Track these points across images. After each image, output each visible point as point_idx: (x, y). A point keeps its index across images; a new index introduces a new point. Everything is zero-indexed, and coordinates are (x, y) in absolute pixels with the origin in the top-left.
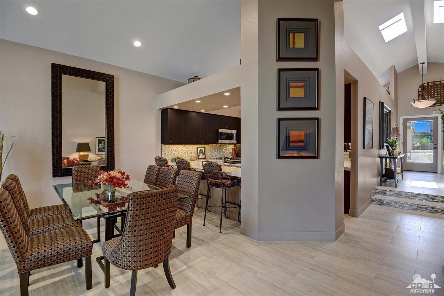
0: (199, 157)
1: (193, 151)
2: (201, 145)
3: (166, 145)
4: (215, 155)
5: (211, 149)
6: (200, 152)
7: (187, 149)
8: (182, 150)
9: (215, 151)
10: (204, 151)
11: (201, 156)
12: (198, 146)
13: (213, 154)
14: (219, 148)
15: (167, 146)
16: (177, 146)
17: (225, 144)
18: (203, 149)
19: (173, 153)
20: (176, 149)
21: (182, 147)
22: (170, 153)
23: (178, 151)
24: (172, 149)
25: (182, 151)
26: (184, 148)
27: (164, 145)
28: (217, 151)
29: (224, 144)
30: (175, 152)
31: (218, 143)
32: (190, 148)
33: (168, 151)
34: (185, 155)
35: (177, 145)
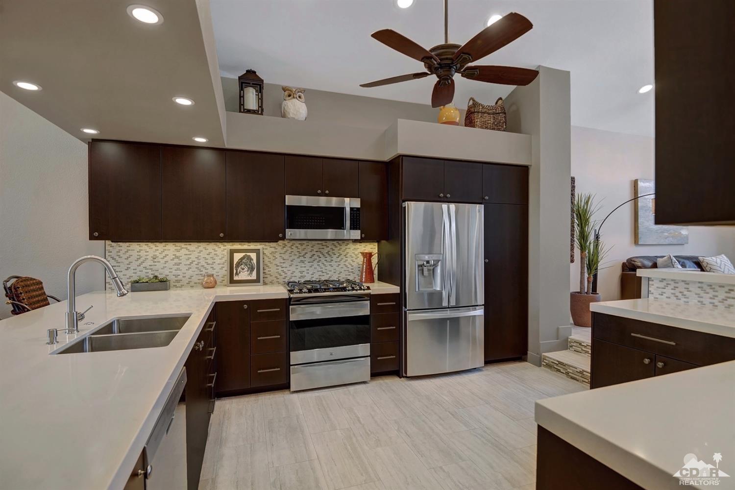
0: (236, 278)
1: (218, 261)
2: (249, 242)
3: (121, 244)
4: (301, 272)
5: (286, 256)
6: (239, 264)
7: (196, 254)
8: (178, 257)
9: (302, 262)
10: (255, 261)
11: (244, 275)
12: (237, 246)
13: (293, 268)
14: (319, 254)
15: (124, 246)
16: (160, 246)
17: (340, 242)
18: (253, 256)
19: (144, 265)
20: (157, 253)
21: (179, 248)
22: (133, 266)
23: (163, 261)
24: (143, 253)
25: (176, 261)
26: (184, 251)
27: (113, 244)
28: (308, 259)
29: (335, 242)
30: (153, 264)
31: (284, 238)
32: (208, 252)
33: (127, 259)
34: (190, 273)
35: (157, 244)
